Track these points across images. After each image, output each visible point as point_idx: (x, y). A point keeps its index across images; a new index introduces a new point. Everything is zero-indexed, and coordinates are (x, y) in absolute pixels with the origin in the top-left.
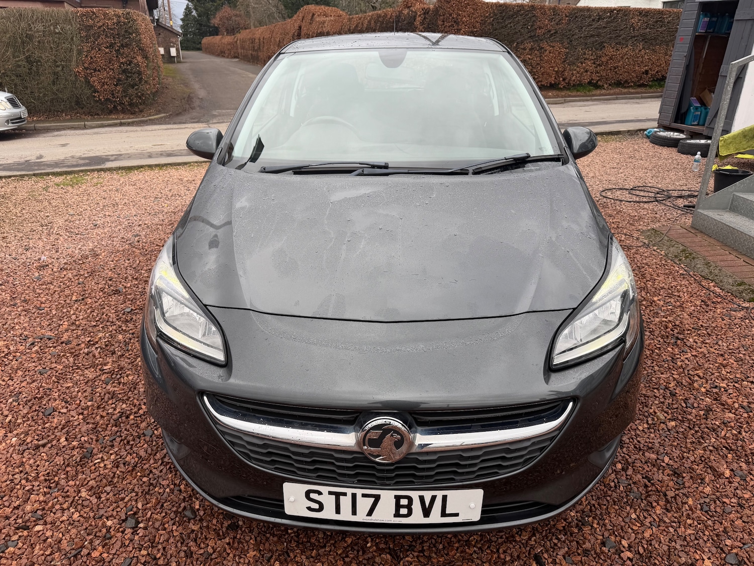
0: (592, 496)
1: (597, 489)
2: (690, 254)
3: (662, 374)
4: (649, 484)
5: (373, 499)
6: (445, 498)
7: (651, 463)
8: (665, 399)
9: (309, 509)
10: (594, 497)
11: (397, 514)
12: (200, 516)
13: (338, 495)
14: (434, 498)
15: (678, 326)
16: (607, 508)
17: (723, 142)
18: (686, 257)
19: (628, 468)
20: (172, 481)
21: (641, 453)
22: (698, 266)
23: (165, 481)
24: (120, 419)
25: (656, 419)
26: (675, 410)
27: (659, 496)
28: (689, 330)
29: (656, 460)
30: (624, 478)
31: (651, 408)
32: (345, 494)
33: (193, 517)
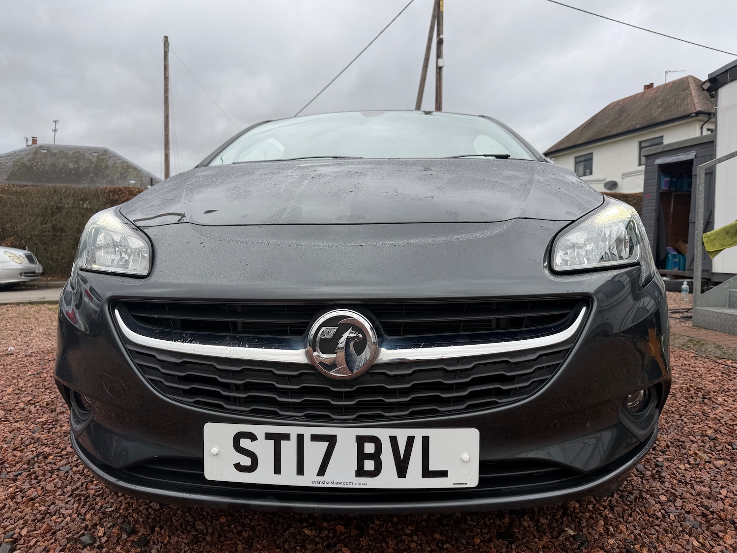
0: (635, 526)
1: (639, 519)
2: (698, 342)
3: (694, 424)
4: (708, 513)
5: (325, 445)
6: (426, 440)
7: (704, 496)
8: (705, 443)
9: (239, 467)
10: (637, 527)
11: (361, 472)
12: (101, 542)
13: (278, 439)
14: (410, 440)
15: (701, 388)
16: (658, 538)
17: (706, 238)
18: (694, 345)
19: (676, 500)
20: (77, 511)
21: (689, 486)
22: (709, 350)
23: (67, 511)
24: (36, 459)
25: (699, 460)
26: (720, 452)
27: (725, 525)
28: (714, 392)
29: (710, 493)
30: (673, 508)
31: (690, 450)
32: (287, 437)
33: (90, 542)
